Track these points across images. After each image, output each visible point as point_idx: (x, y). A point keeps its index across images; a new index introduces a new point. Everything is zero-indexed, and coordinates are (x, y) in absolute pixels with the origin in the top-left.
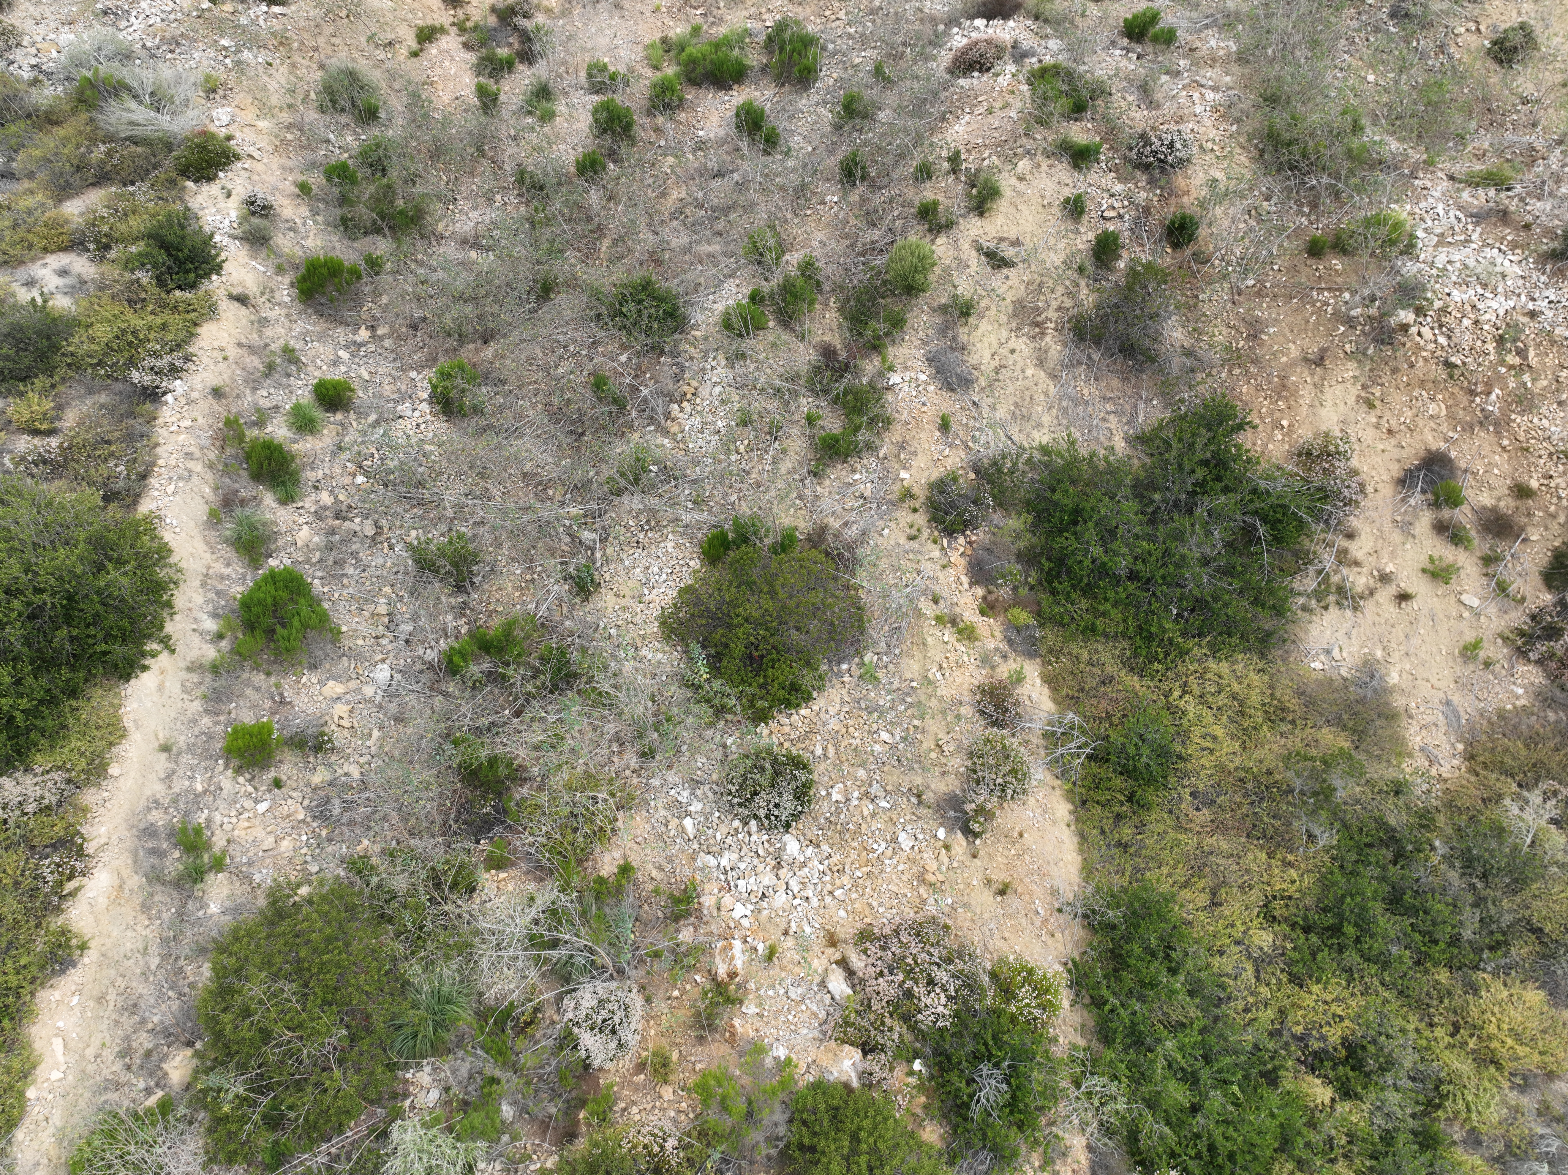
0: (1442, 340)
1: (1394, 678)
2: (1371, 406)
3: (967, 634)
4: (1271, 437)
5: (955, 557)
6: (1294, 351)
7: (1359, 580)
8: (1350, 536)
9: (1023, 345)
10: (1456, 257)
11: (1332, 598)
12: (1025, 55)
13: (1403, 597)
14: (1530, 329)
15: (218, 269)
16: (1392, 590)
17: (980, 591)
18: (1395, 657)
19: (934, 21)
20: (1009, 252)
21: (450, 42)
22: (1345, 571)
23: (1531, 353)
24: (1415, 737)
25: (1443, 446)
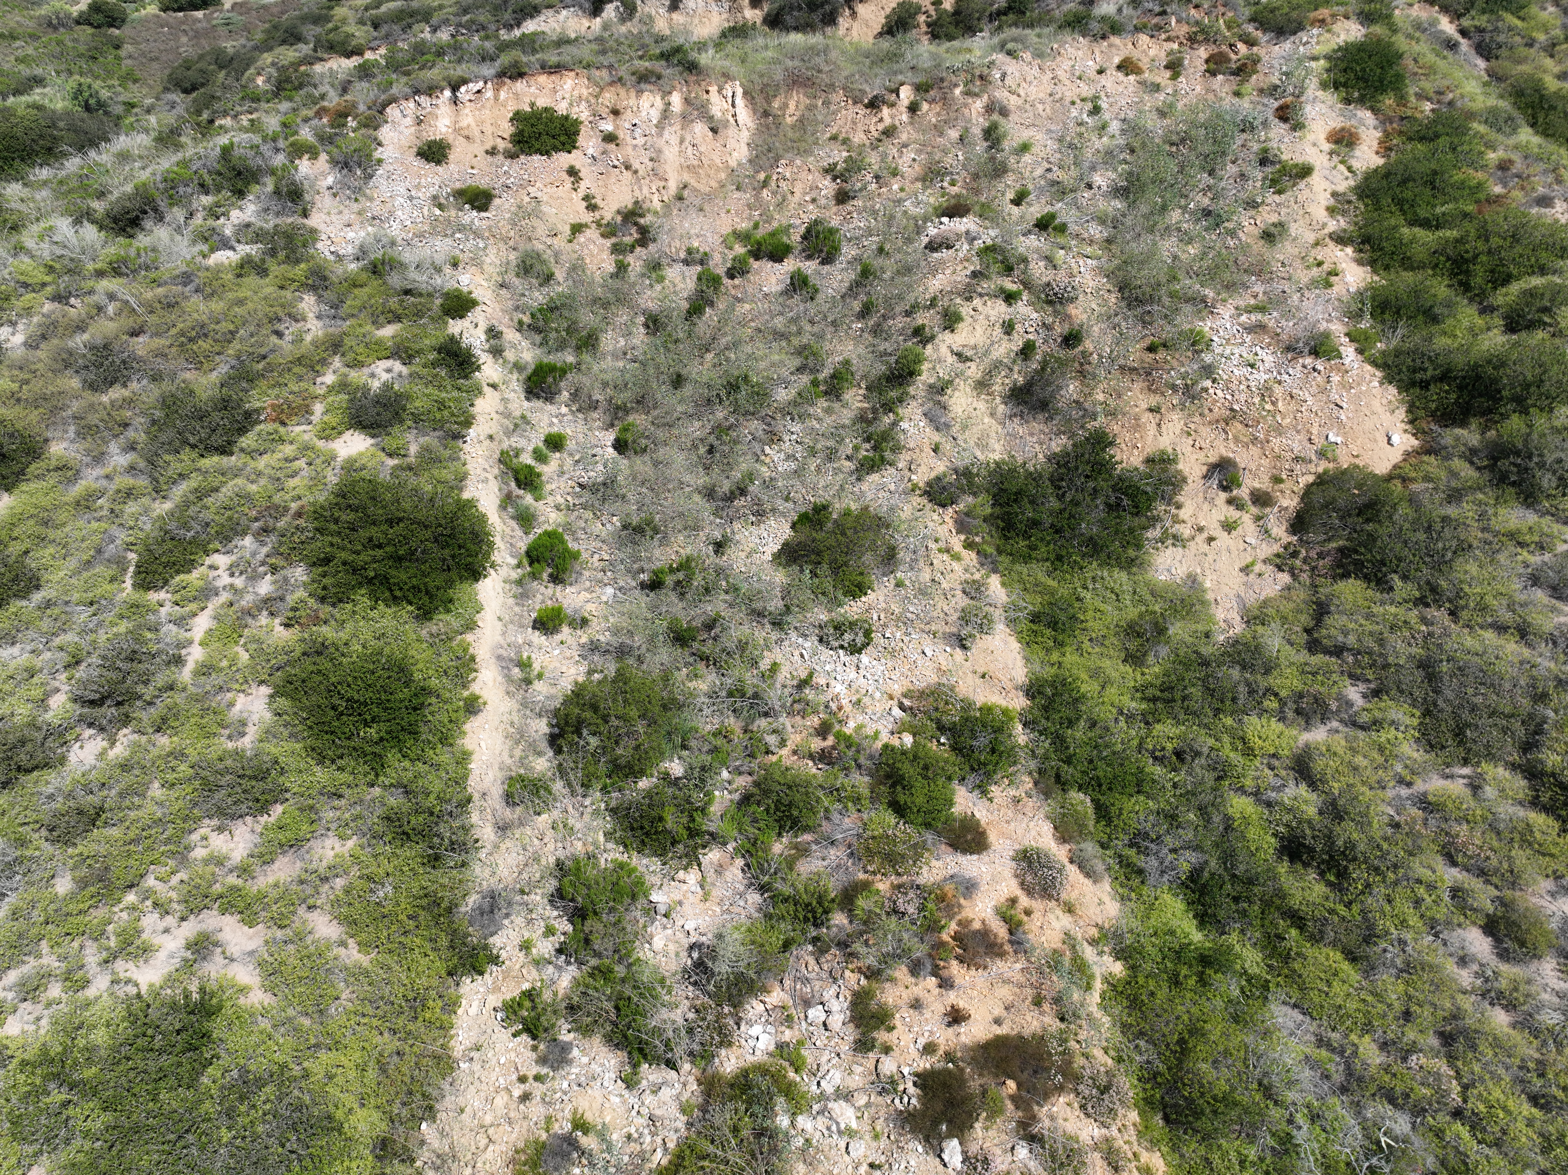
0: (1229, 397)
1: (1208, 584)
2: (1189, 434)
3: (957, 557)
4: (1132, 454)
5: (947, 519)
6: (1144, 406)
7: (1186, 531)
8: (1179, 507)
9: (982, 406)
10: (1236, 351)
11: (1170, 542)
12: (974, 239)
13: (1211, 539)
14: (1278, 390)
15: (478, 368)
16: (1205, 535)
17: (963, 537)
18: (1208, 572)
19: (915, 219)
20: (969, 353)
21: (592, 233)
22: (1177, 526)
23: (1280, 404)
24: (1220, 614)
25: (1231, 455)
